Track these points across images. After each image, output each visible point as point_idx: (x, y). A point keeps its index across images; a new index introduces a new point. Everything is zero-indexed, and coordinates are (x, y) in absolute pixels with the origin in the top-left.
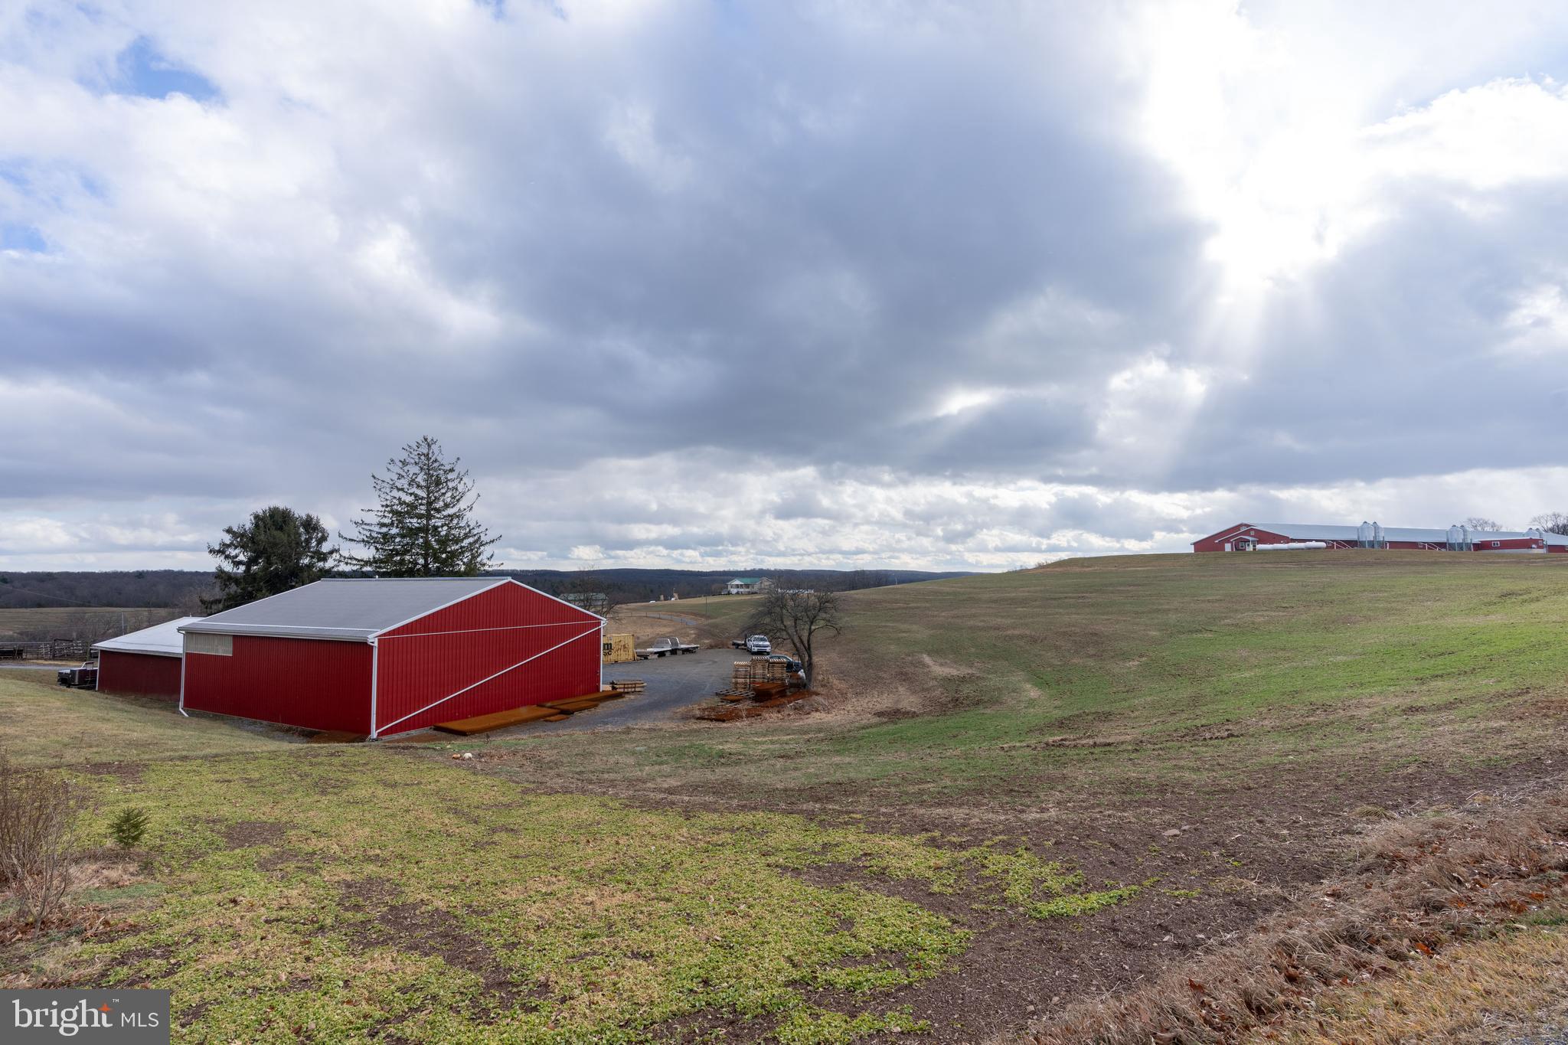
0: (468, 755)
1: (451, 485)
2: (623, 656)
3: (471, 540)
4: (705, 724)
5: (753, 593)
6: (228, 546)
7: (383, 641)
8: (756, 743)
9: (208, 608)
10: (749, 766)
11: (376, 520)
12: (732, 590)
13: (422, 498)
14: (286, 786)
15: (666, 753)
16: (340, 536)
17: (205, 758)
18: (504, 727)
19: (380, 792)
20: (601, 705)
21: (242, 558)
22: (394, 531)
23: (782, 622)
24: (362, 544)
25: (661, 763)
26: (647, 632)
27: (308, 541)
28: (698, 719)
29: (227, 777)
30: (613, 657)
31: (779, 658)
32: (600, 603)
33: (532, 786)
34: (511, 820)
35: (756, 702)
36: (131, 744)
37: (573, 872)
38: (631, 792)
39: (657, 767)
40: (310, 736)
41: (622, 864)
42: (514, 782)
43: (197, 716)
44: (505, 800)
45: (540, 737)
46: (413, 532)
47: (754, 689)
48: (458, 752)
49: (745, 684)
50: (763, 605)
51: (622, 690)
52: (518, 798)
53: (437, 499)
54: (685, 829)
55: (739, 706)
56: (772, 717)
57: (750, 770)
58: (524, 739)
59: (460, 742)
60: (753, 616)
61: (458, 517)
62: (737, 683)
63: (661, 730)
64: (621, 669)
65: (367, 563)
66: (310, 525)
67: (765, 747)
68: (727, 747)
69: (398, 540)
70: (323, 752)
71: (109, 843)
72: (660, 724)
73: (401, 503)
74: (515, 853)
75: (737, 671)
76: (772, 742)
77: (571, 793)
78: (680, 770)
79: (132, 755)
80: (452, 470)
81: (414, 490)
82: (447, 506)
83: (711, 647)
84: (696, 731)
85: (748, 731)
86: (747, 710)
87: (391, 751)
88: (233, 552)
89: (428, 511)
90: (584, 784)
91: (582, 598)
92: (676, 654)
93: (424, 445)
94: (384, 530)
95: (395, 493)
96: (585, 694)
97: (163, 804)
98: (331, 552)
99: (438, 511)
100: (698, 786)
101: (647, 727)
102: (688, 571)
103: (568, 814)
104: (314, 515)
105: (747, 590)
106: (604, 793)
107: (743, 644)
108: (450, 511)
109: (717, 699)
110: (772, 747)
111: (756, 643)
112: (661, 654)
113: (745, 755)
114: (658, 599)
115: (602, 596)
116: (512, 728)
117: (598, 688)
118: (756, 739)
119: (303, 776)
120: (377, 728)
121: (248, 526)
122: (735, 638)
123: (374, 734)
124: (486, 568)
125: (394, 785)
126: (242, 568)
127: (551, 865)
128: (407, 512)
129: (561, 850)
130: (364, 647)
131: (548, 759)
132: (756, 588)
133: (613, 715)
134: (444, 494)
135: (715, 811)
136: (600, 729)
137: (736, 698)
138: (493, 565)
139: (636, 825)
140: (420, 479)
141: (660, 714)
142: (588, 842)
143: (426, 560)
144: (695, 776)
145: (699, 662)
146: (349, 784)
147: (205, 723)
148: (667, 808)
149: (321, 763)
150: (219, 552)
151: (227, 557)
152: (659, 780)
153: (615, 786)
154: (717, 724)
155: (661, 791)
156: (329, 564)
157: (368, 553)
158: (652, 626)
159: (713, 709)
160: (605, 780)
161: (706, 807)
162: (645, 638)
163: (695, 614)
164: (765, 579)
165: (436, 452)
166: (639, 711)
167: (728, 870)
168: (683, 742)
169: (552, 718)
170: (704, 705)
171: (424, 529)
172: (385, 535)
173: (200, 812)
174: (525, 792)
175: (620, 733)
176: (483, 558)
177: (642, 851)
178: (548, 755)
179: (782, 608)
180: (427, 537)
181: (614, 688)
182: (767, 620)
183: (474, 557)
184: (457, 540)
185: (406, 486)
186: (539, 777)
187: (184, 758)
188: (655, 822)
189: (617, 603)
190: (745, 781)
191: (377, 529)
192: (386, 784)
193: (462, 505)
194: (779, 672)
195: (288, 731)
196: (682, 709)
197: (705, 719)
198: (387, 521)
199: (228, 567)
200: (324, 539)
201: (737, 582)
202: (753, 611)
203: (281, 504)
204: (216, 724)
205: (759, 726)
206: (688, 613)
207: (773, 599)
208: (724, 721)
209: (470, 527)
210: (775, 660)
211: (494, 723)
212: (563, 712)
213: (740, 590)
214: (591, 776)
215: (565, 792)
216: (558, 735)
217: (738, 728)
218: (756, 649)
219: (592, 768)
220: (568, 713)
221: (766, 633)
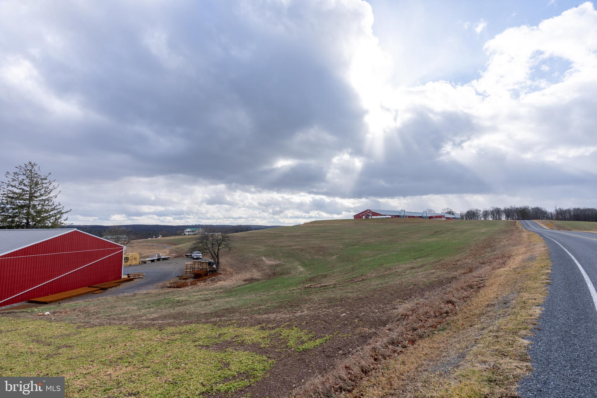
0: (47, 313)
1: (44, 185)
2: (134, 262)
3: (55, 211)
4: (172, 289)
5: (195, 234)
10: (190, 305)
12: (186, 233)
13: (27, 191)
15: (152, 303)
18: (70, 298)
20: (122, 284)
22: (9, 206)
23: (207, 245)
25: (150, 308)
26: (146, 252)
28: (169, 287)
30: (129, 263)
32: (124, 239)
33: (82, 324)
34: (69, 342)
35: (195, 279)
37: (101, 361)
38: (134, 322)
39: (148, 310)
41: (127, 354)
42: (72, 323)
44: (67, 332)
45: (89, 301)
46: (20, 207)
47: (194, 274)
48: (42, 312)
49: (190, 272)
50: (199, 239)
51: (133, 277)
52: (74, 331)
53: (36, 192)
54: (159, 335)
55: (187, 281)
56: (201, 285)
57: (190, 307)
58: (80, 303)
59: (43, 307)
60: (195, 244)
61: (48, 200)
62: (186, 271)
63: (151, 293)
64: (133, 268)
67: (197, 297)
68: (180, 298)
69: (10, 211)
72: (150, 291)
74: (70, 357)
75: (187, 266)
76: (201, 295)
77: (104, 325)
78: (159, 310)
80: (46, 179)
81: (22, 187)
82: (41, 195)
83: (176, 257)
84: (167, 293)
85: (191, 291)
86: (190, 282)
89: (31, 197)
90: (111, 321)
91: (114, 237)
92: (159, 260)
93: (30, 166)
95: (10, 188)
96: (114, 280)
99: (36, 197)
100: (167, 316)
101: (144, 292)
102: (167, 226)
103: (101, 336)
105: (193, 233)
106: (121, 324)
107: (190, 255)
108: (43, 198)
109: (178, 278)
110: (200, 297)
111: (195, 255)
112: (153, 261)
113: (188, 301)
114: (152, 237)
115: (125, 236)
116: (74, 298)
117: (120, 278)
118: (194, 294)
122: (186, 253)
124: (63, 224)
127: (90, 360)
128: (17, 198)
129: (96, 352)
131: (93, 311)
132: (197, 232)
133: (128, 289)
134: (40, 190)
135: (173, 326)
136: (121, 295)
137: (187, 278)
138: (68, 223)
139: (135, 336)
140: (26, 182)
141: (151, 287)
142: (111, 346)
143: (28, 221)
144: (165, 312)
145: (170, 263)
148: (151, 327)
152: (148, 315)
153: (126, 320)
154: (177, 289)
155: (149, 320)
158: (149, 249)
159: (175, 283)
160: (122, 318)
161: (169, 325)
162: (145, 254)
163: (170, 244)
164: (200, 229)
165: (36, 169)
166: (140, 286)
167: (177, 350)
168: (161, 298)
169: (96, 292)
170: (172, 282)
171: (27, 206)
174: (78, 327)
175: (131, 296)
176: (61, 220)
177: (137, 347)
179: (207, 240)
180: (29, 210)
181: (129, 277)
182: (200, 245)
183: (56, 220)
184: (47, 211)
185: (17, 185)
186: (86, 319)
188: (145, 334)
189: (133, 239)
190: (188, 312)
193: (51, 195)
194: (205, 266)
196: (161, 284)
198: (4, 201)
201: (189, 230)
202: (195, 242)
205: (195, 288)
206: (166, 243)
207: (203, 237)
208: (180, 288)
209: (55, 206)
210: (204, 261)
211: (63, 297)
212: (102, 289)
213: (190, 233)
214: (114, 317)
215: (100, 326)
216: (99, 300)
217: (186, 290)
218: (196, 257)
219: (115, 313)
220: (105, 289)
221: (200, 251)
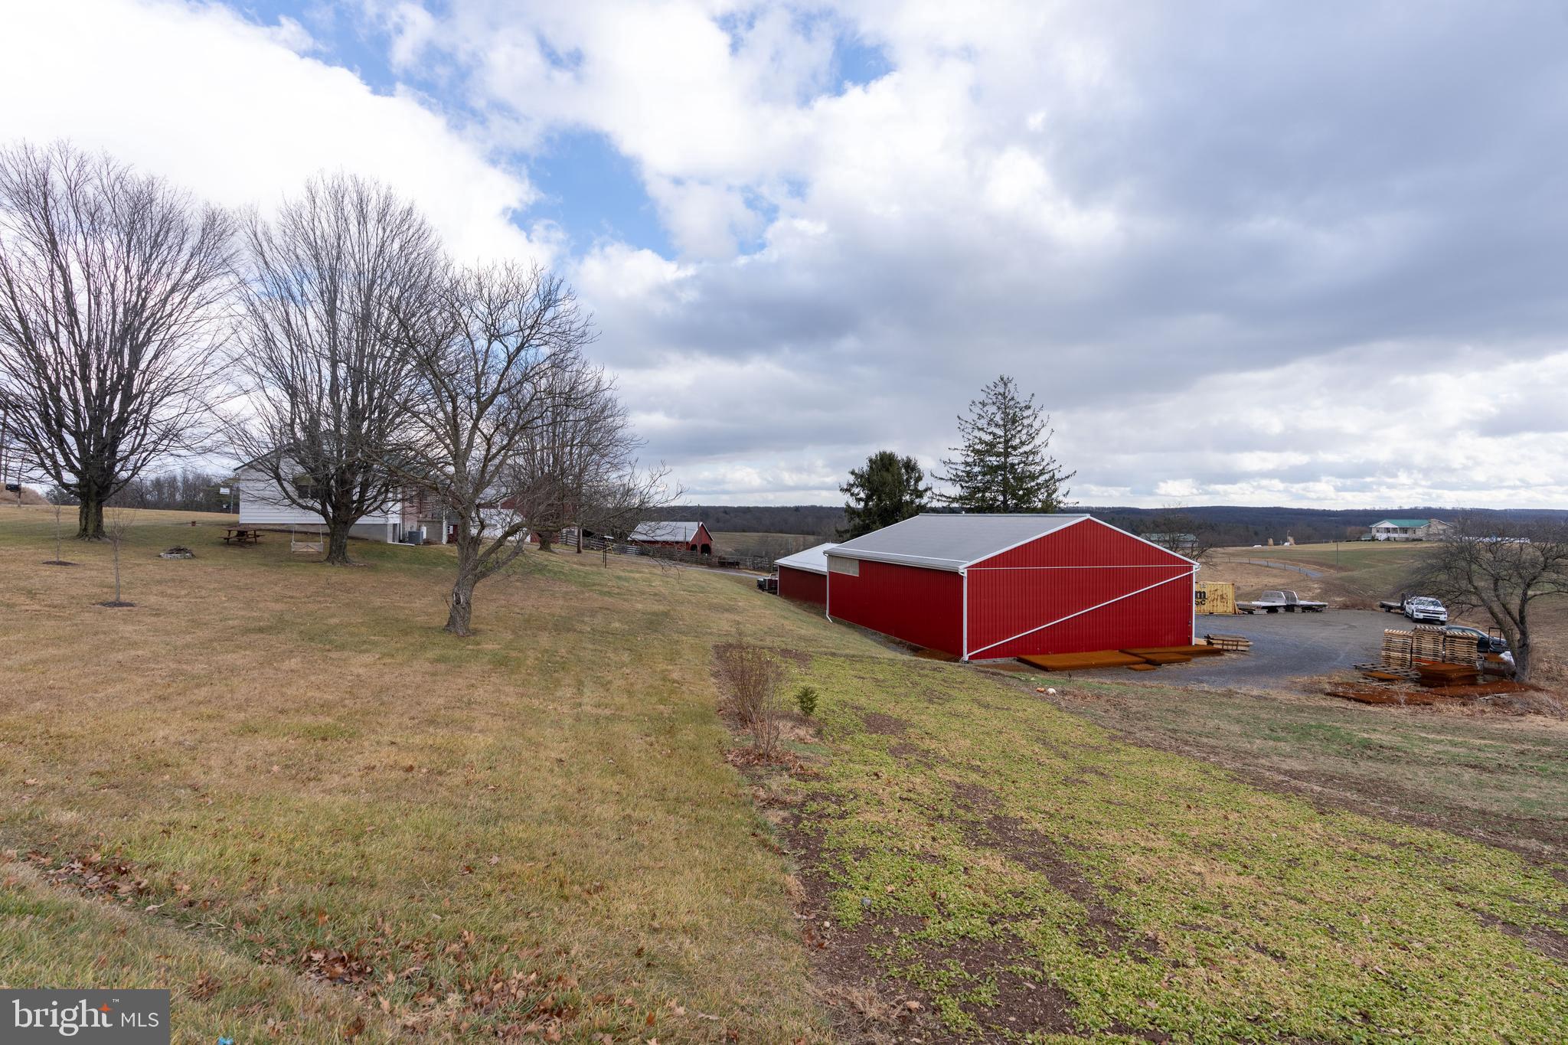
0: (1052, 690)
1: (1026, 422)
2: (1220, 608)
3: (1046, 477)
4: (1337, 703)
5: (1414, 540)
6: (852, 486)
7: (972, 571)
8: (1423, 739)
9: (841, 537)
10: (1414, 768)
11: (962, 459)
12: (1378, 535)
13: (1000, 437)
14: (902, 690)
15: (1283, 729)
16: (932, 475)
17: (846, 656)
18: (1086, 669)
19: (976, 710)
20: (1194, 660)
21: (862, 495)
22: (977, 469)
23: (1471, 582)
24: (950, 483)
25: (1278, 739)
26: (1251, 582)
27: (908, 481)
28: (1328, 694)
29: (862, 674)
30: (1207, 607)
31: (1463, 630)
32: (1190, 545)
33: (1119, 734)
34: (1100, 764)
35: (1422, 685)
36: (801, 638)
37: (1173, 834)
38: (1239, 765)
39: (1271, 743)
40: (916, 651)
41: (1234, 842)
42: (1099, 725)
43: (838, 623)
44: (1093, 742)
45: (1125, 684)
46: (993, 470)
47: (1418, 668)
48: (1042, 686)
49: (1404, 660)
50: (1434, 556)
51: (1220, 647)
52: (1106, 743)
53: (1014, 436)
54: (1318, 825)
55: (1395, 687)
56: (1451, 711)
57: (1416, 774)
58: (1109, 684)
59: (1042, 676)
60: (1418, 570)
61: (1034, 453)
62: (1388, 657)
63: (1274, 700)
64: (1218, 622)
65: (955, 500)
66: (910, 466)
67: (1439, 748)
68: (1375, 737)
69: (979, 478)
70: (928, 666)
71: (797, 709)
72: (1273, 693)
73: (981, 442)
74: (1107, 797)
75: (1389, 641)
76: (1454, 744)
77: (1165, 750)
78: (1305, 753)
79: (802, 646)
80: (1028, 407)
81: (993, 429)
82: (1023, 443)
83: (1345, 607)
84: (1324, 709)
85: (1410, 724)
86: (1407, 694)
87: (982, 675)
88: (856, 490)
89: (1006, 448)
90: (1179, 744)
91: (1167, 538)
92: (1293, 611)
93: (1001, 385)
94: (968, 468)
95: (977, 433)
96: (1173, 645)
97: (824, 687)
98: (926, 490)
99: (1015, 448)
100: (1334, 777)
101: (1255, 693)
102: (1309, 510)
103: (1163, 772)
104: (912, 457)
105: (1404, 536)
106: (1204, 759)
107: (1398, 608)
108: (1026, 448)
109: (1356, 673)
110: (1453, 750)
111: (1421, 607)
112: (1272, 610)
113: (1405, 752)
114: (1265, 543)
115: (1191, 537)
116: (1093, 670)
117: (1190, 642)
118: (1423, 735)
119: (915, 684)
120: (968, 652)
121: (866, 468)
122: (1388, 598)
123: (966, 657)
124: (1062, 505)
125: (987, 707)
126: (862, 504)
127: (1148, 820)
128: (987, 451)
129: (1159, 808)
130: (955, 576)
131: (1134, 709)
132: (1420, 534)
133: (1210, 674)
134: (1020, 431)
135: (1363, 813)
136: (1194, 686)
137: (1388, 677)
138: (1069, 502)
139: (1248, 804)
140: (998, 418)
141: (1272, 681)
142: (1189, 807)
143: (1005, 497)
144: (1328, 764)
145: (1327, 624)
146: (949, 698)
147: (844, 629)
148: (1290, 793)
149: (927, 676)
150: (847, 490)
151: (852, 495)
152: (1275, 758)
153: (1216, 754)
154: (1358, 705)
155: (1279, 771)
156: (925, 500)
157: (955, 491)
158: (1257, 575)
159: (1351, 686)
160: (1204, 745)
161: (1348, 805)
162: (1248, 589)
163: (1321, 564)
164: (1434, 521)
165: (1012, 390)
166: (1242, 673)
167: (1389, 891)
168: (1305, 718)
169: (1136, 667)
170: (1337, 679)
171: (1002, 467)
172: (968, 473)
173: (846, 698)
174: (1113, 738)
175: (1219, 695)
176: (1058, 495)
177: (1259, 835)
178: (1135, 705)
179: (1469, 563)
180: (1005, 475)
181: (1209, 643)
182: (1443, 577)
183: (1050, 495)
184: (1033, 477)
185: (985, 426)
186: (1125, 725)
187: (833, 654)
188: (1278, 808)
189: (1211, 546)
190: (1409, 786)
191: (962, 467)
192: (981, 705)
193: (1037, 441)
194: (1462, 651)
195: (898, 644)
196: (1303, 679)
197: (1339, 696)
198: (970, 460)
199: (853, 504)
200: (919, 479)
201: (1387, 524)
202: (1418, 564)
203: (889, 449)
204: (851, 631)
205: (1425, 716)
206: (1308, 562)
207: (1452, 550)
208: (1369, 703)
209: (1044, 463)
210: (1456, 633)
211: (1074, 663)
212: (1148, 662)
213: (1392, 535)
214: (1186, 736)
215: (1158, 748)
216: (1144, 686)
217: (1392, 715)
218: (1421, 616)
219: (1185, 728)
220: (1155, 664)
221: (1439, 596)
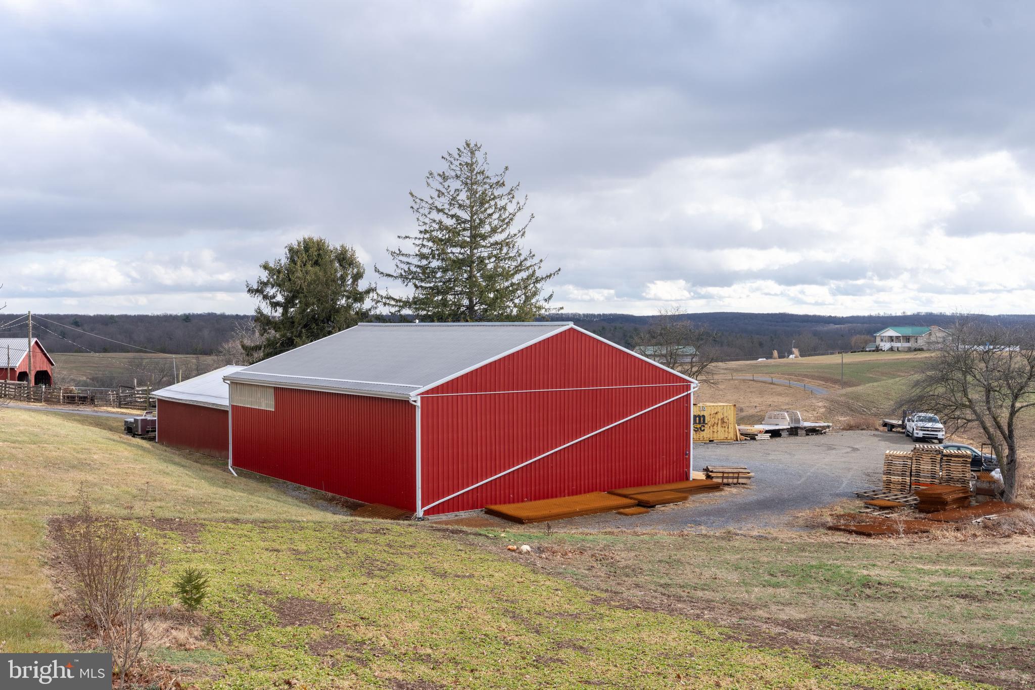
0: (525, 548)
1: (498, 203)
2: (721, 434)
3: (524, 275)
4: (840, 538)
5: (916, 350)
6: (265, 284)
7: (426, 398)
8: (919, 571)
9: (250, 355)
10: (910, 604)
11: (416, 250)
12: (882, 344)
13: (465, 222)
14: (332, 563)
15: (784, 573)
16: (377, 270)
17: (254, 522)
18: (568, 517)
19: (429, 581)
20: (692, 498)
21: (280, 298)
22: (435, 264)
23: (966, 395)
24: (400, 280)
25: (776, 586)
26: (753, 402)
27: (343, 278)
28: (830, 528)
29: (276, 546)
30: (707, 434)
31: (959, 448)
32: (688, 360)
33: (604, 595)
34: (579, 636)
35: (921, 511)
36: (189, 501)
38: (735, 620)
39: (771, 590)
40: (354, 509)
42: (581, 587)
43: (245, 476)
44: (572, 609)
45: (612, 533)
46: (458, 264)
47: (917, 493)
48: (515, 543)
49: (903, 484)
50: (934, 367)
51: (720, 480)
52: (587, 608)
53: (482, 222)
55: (894, 516)
56: (946, 537)
57: (911, 611)
58: (594, 535)
59: (515, 530)
60: (917, 384)
61: (507, 244)
62: (889, 482)
63: (775, 539)
64: (719, 451)
65: (406, 304)
66: (345, 259)
67: (934, 579)
68: (874, 572)
69: (439, 275)
70: (368, 527)
71: (176, 603)
72: (774, 532)
73: (441, 228)
75: (890, 464)
76: (948, 574)
77: (655, 610)
78: (805, 597)
79: (190, 513)
80: (500, 184)
81: (456, 211)
82: (494, 230)
83: (850, 428)
84: (826, 545)
85: (908, 555)
86: (906, 522)
87: (439, 534)
88: (271, 291)
89: (473, 237)
90: (671, 602)
91: (664, 352)
92: (797, 434)
93: (466, 151)
94: (424, 262)
95: (435, 215)
96: (669, 482)
97: (219, 567)
98: (368, 292)
99: (484, 237)
100: (831, 623)
101: (755, 533)
102: (814, 316)
103: (652, 638)
104: (348, 246)
105: (907, 345)
106: (698, 616)
107: (899, 426)
108: (498, 237)
109: (859, 503)
110: (946, 580)
111: (921, 424)
112: (775, 434)
113: (902, 587)
114: (769, 356)
115: (691, 350)
116: (577, 519)
117: (686, 477)
118: (920, 566)
119: (349, 553)
120: (422, 507)
121: (284, 261)
123: (420, 512)
124: (543, 311)
125: (444, 575)
126: (280, 310)
128: (449, 240)
130: (405, 405)
131: (623, 563)
132: (921, 342)
133: (708, 513)
134: (490, 215)
135: (859, 661)
136: (690, 530)
137: (889, 504)
138: (552, 307)
139: (742, 665)
140: (463, 196)
141: (774, 519)
143: (471, 301)
144: (827, 609)
145: (830, 448)
146: (394, 568)
147: (253, 484)
148: (787, 647)
149: (367, 541)
150: (257, 291)
151: (265, 297)
152: (774, 608)
153: (712, 609)
154: (859, 539)
155: (777, 623)
156: (367, 304)
157: (407, 292)
158: (761, 393)
159: (853, 517)
160: (699, 600)
161: (844, 654)
162: (752, 411)
163: (826, 380)
164: (935, 329)
165: (481, 160)
166: (743, 511)
168: (808, 559)
169: (627, 510)
170: (839, 511)
171: (467, 262)
172: (424, 269)
173: (252, 580)
174: (596, 601)
175: (717, 538)
176: (539, 300)
178: (624, 558)
179: (965, 373)
180: (471, 271)
181: (708, 477)
182: (940, 390)
183: (528, 299)
184: (507, 275)
185: (446, 206)
186: (612, 584)
187: (236, 521)
189: (712, 361)
190: (904, 624)
191: (415, 261)
192: (435, 573)
193: (513, 229)
194: (957, 471)
195: (331, 500)
196: (804, 514)
197: (840, 530)
198: (426, 251)
199: (267, 310)
200: (358, 276)
201: (890, 332)
202: (917, 377)
204: (263, 486)
205: (924, 547)
206: (813, 377)
207: (949, 359)
208: (869, 535)
209: (522, 258)
210: (953, 451)
211: (555, 511)
212: (642, 504)
213: (896, 345)
214: (679, 591)
215: (647, 609)
216: (636, 534)
217: (892, 547)
218: (921, 434)
219: (680, 581)
220: (647, 505)
221: (937, 411)
